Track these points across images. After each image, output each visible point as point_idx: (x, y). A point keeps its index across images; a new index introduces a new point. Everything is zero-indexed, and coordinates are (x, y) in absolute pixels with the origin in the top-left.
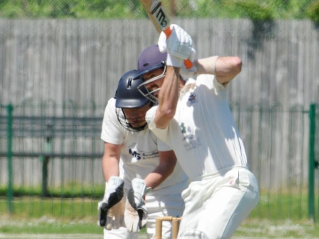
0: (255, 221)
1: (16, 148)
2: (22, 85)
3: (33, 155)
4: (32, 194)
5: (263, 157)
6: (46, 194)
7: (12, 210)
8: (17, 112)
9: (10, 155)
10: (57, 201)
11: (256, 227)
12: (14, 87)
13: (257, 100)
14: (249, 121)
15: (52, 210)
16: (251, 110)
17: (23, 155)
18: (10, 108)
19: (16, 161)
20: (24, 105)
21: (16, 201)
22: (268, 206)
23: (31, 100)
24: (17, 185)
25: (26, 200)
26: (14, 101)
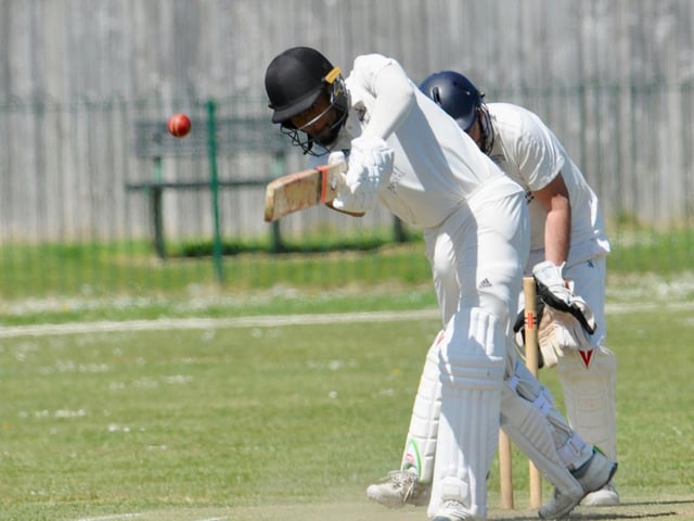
0: (633, 278)
1: (225, 173)
2: (231, 68)
4: (253, 250)
5: (641, 167)
6: (280, 248)
7: (222, 278)
8: (223, 113)
9: (215, 185)
10: (297, 260)
11: (634, 286)
12: (217, 70)
13: (626, 71)
14: (615, 109)
15: (291, 276)
16: (616, 90)
17: (235, 185)
18: (211, 107)
19: (226, 196)
20: (234, 99)
21: (229, 262)
22: (654, 251)
23: (245, 91)
24: (229, 234)
25: (245, 260)
26: (218, 93)
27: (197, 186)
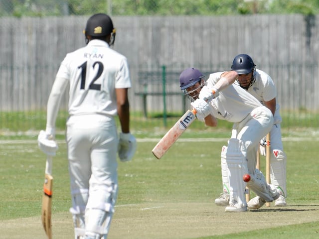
0: (304, 129)
1: (168, 89)
2: (171, 54)
3: (177, 94)
5: (308, 92)
8: (168, 70)
9: (164, 94)
11: (304, 132)
12: (166, 55)
13: (304, 60)
14: (300, 72)
16: (300, 66)
17: (171, 94)
18: (164, 68)
19: (168, 98)
20: (172, 66)
21: (168, 120)
22: (312, 121)
24: (169, 111)
26: (166, 63)
27: (158, 94)
